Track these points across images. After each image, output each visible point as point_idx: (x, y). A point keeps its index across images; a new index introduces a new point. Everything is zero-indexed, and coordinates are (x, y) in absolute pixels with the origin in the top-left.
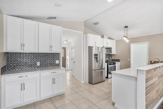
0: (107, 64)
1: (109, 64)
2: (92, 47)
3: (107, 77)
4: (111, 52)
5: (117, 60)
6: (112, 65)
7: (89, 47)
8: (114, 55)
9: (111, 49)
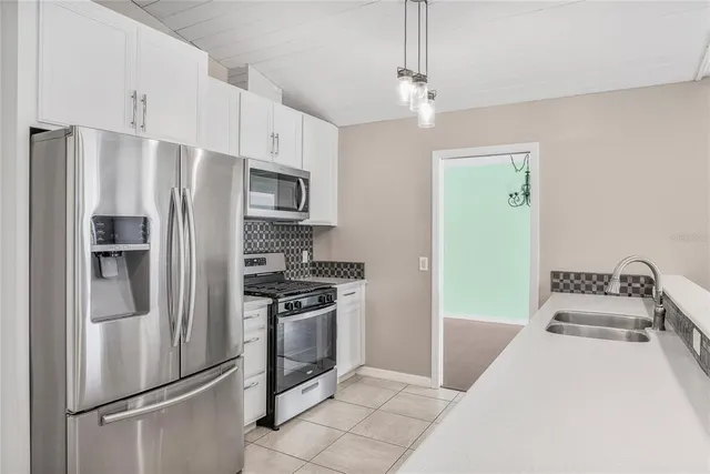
0: (264, 312)
1: (281, 308)
2: (69, 132)
3: (268, 422)
4: (306, 210)
5: (346, 264)
6: (309, 308)
7: (34, 131)
8: (329, 228)
9: (307, 182)
